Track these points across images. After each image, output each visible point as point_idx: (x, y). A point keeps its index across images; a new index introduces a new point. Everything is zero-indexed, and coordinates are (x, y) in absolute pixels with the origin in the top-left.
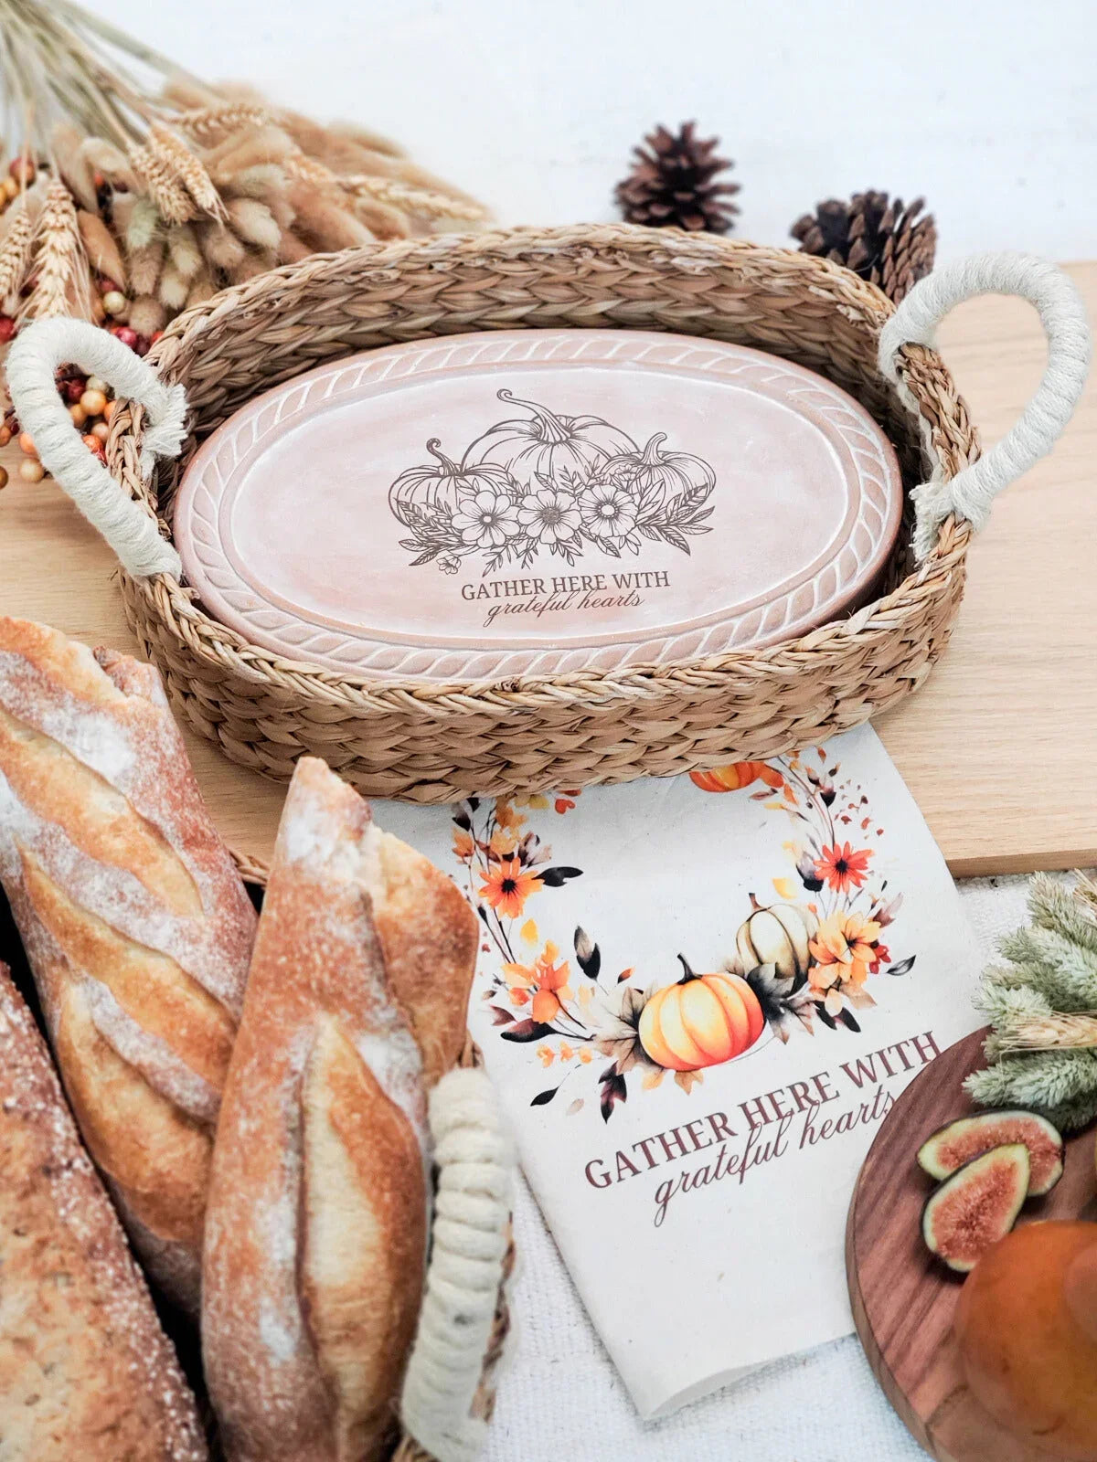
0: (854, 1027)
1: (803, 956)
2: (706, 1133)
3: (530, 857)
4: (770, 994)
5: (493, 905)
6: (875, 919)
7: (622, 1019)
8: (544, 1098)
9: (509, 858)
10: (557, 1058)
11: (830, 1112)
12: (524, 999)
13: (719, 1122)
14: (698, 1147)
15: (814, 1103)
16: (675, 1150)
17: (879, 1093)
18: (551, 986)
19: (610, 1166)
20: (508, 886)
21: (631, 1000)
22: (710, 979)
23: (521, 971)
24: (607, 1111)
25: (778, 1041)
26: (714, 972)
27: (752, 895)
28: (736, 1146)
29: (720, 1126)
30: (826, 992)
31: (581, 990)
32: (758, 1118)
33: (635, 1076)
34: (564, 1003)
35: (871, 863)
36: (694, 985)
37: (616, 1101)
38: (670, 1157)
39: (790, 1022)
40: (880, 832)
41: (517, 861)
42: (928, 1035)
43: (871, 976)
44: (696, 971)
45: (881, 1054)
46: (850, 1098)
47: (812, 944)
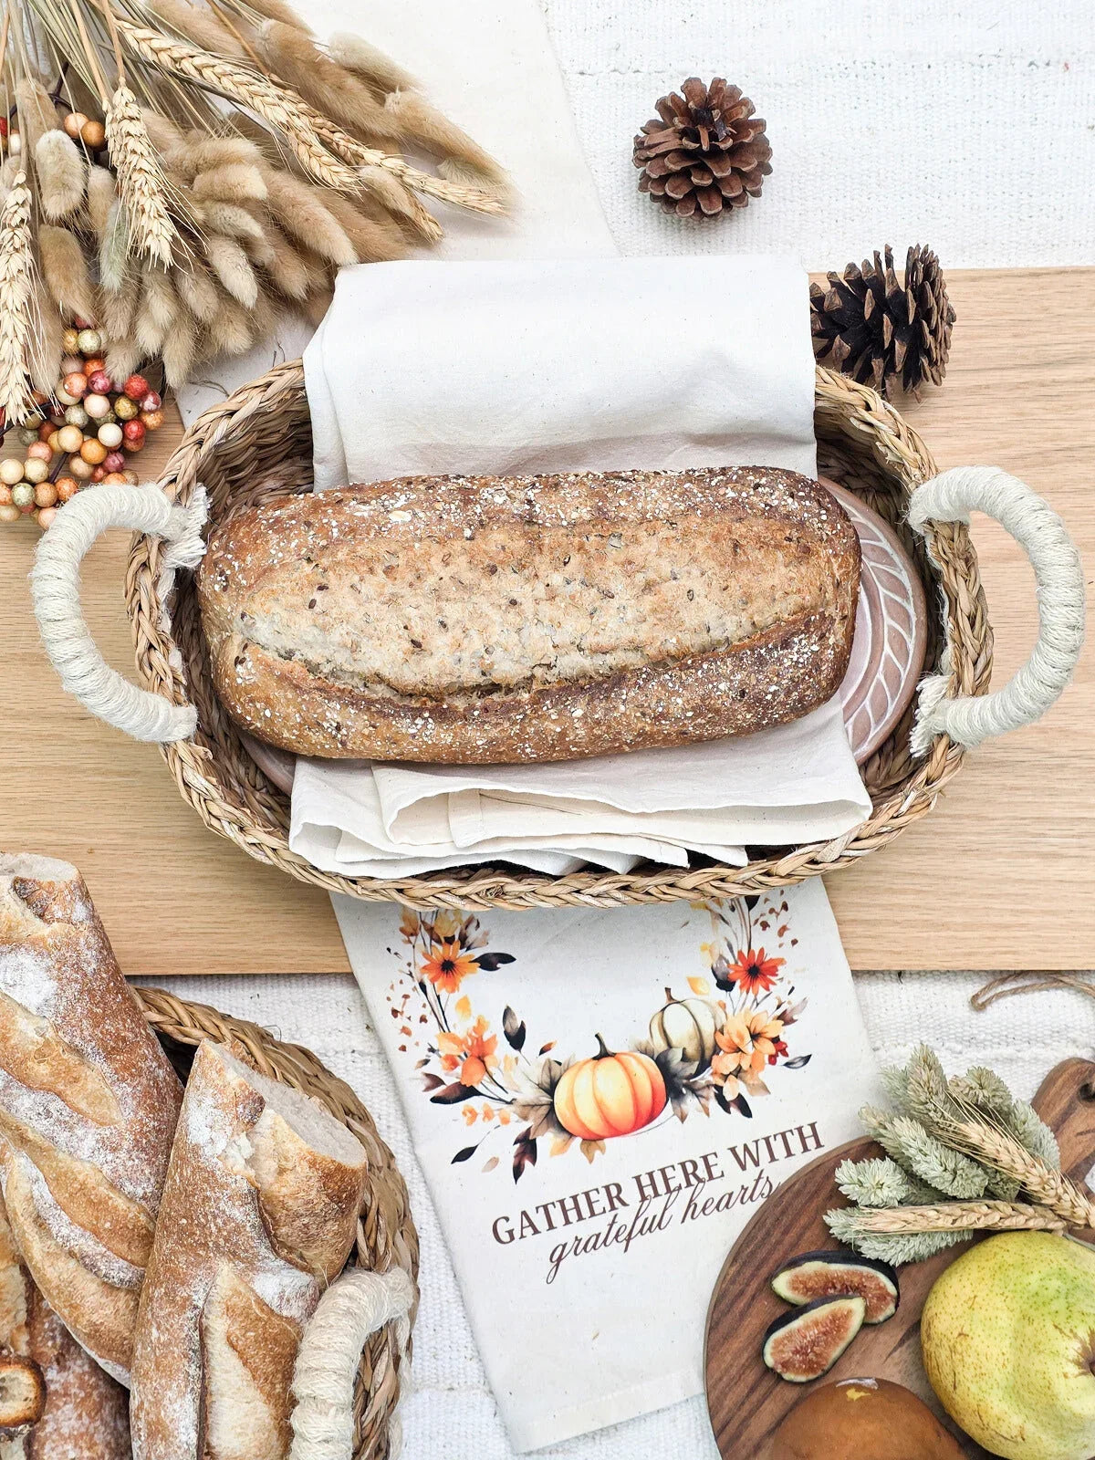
0: (746, 1111)
1: (709, 1043)
2: (601, 1201)
3: (470, 940)
4: (675, 1075)
5: (433, 981)
6: (779, 1018)
7: (540, 1086)
8: (465, 1155)
9: (450, 940)
10: (480, 1117)
11: (713, 1190)
12: (455, 1064)
13: (614, 1191)
14: (593, 1214)
15: (700, 1180)
16: (572, 1215)
17: (760, 1177)
18: (479, 1053)
19: (515, 1224)
20: (448, 967)
21: (550, 1070)
22: (624, 1057)
23: (454, 1039)
24: (518, 1171)
25: (676, 1119)
26: (626, 1051)
27: (668, 990)
28: (625, 1216)
29: (614, 1196)
30: (725, 1077)
31: (506, 1057)
32: (649, 1191)
33: (546, 1141)
34: (491, 1069)
35: (781, 970)
36: (607, 1062)
37: (527, 1163)
38: (568, 1222)
39: (691, 1103)
40: (794, 942)
41: (457, 944)
42: (813, 1126)
43: (768, 1067)
44: (610, 1049)
45: (767, 1140)
46: (734, 1178)
47: (719, 1034)
